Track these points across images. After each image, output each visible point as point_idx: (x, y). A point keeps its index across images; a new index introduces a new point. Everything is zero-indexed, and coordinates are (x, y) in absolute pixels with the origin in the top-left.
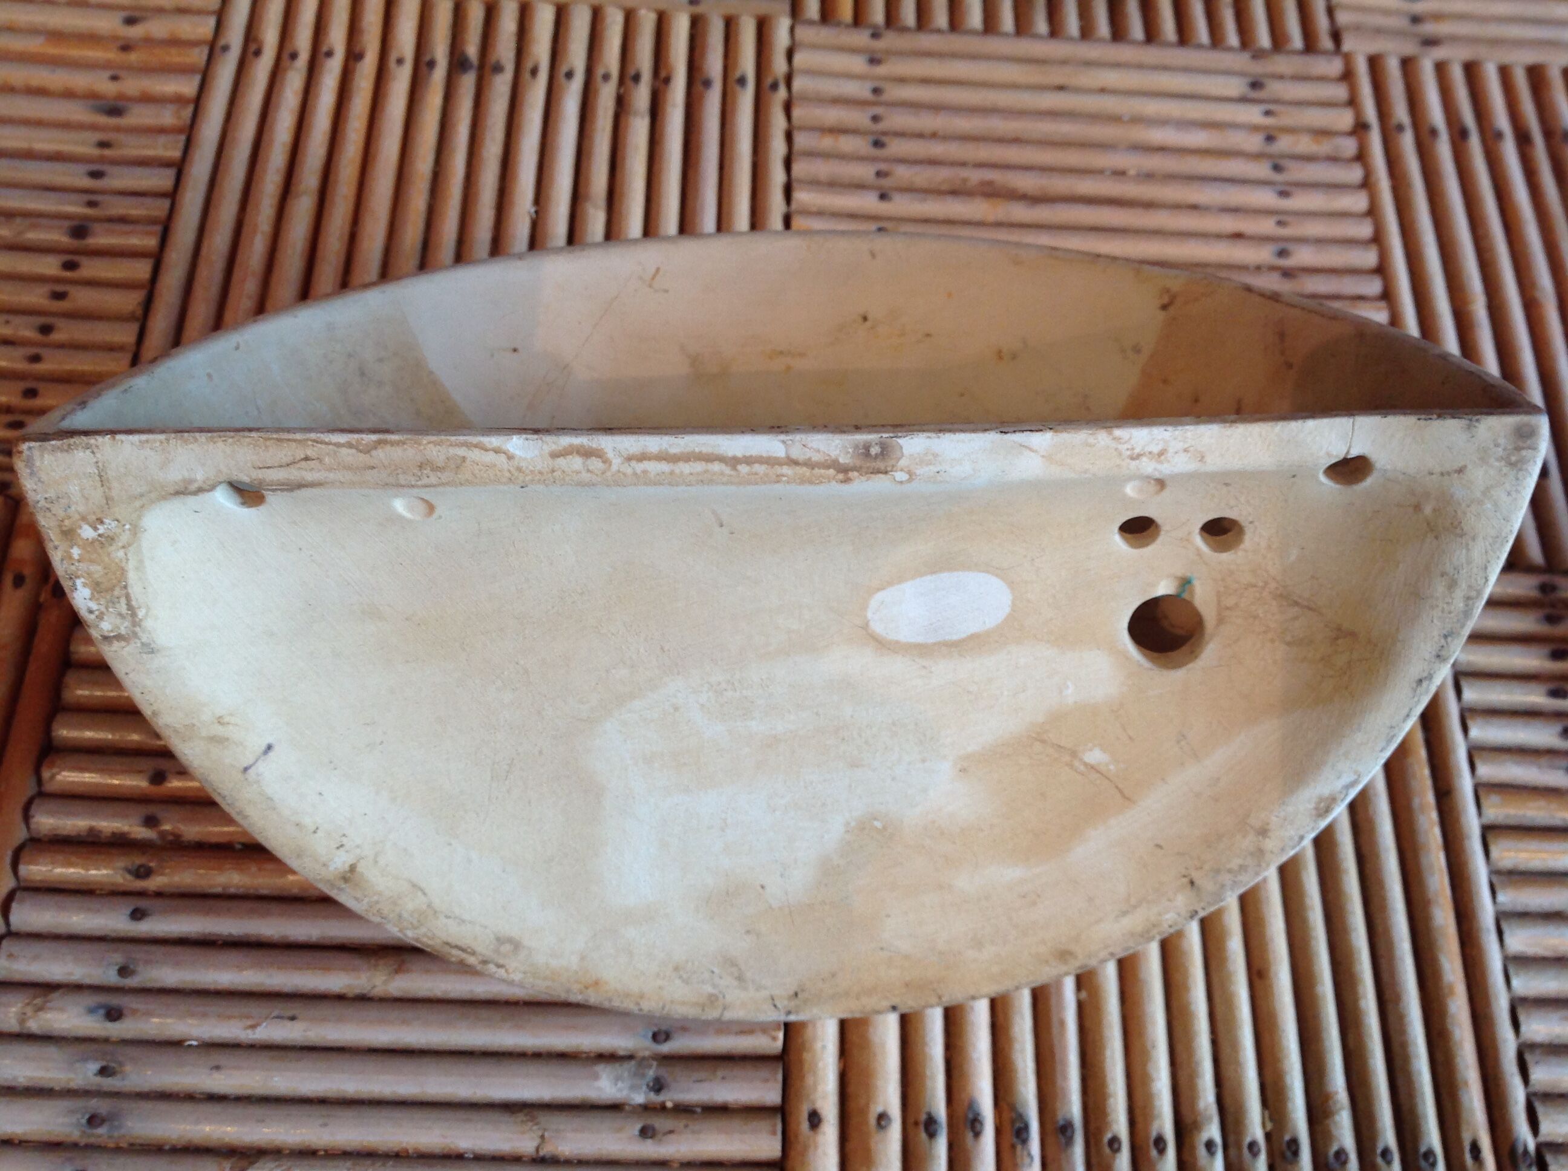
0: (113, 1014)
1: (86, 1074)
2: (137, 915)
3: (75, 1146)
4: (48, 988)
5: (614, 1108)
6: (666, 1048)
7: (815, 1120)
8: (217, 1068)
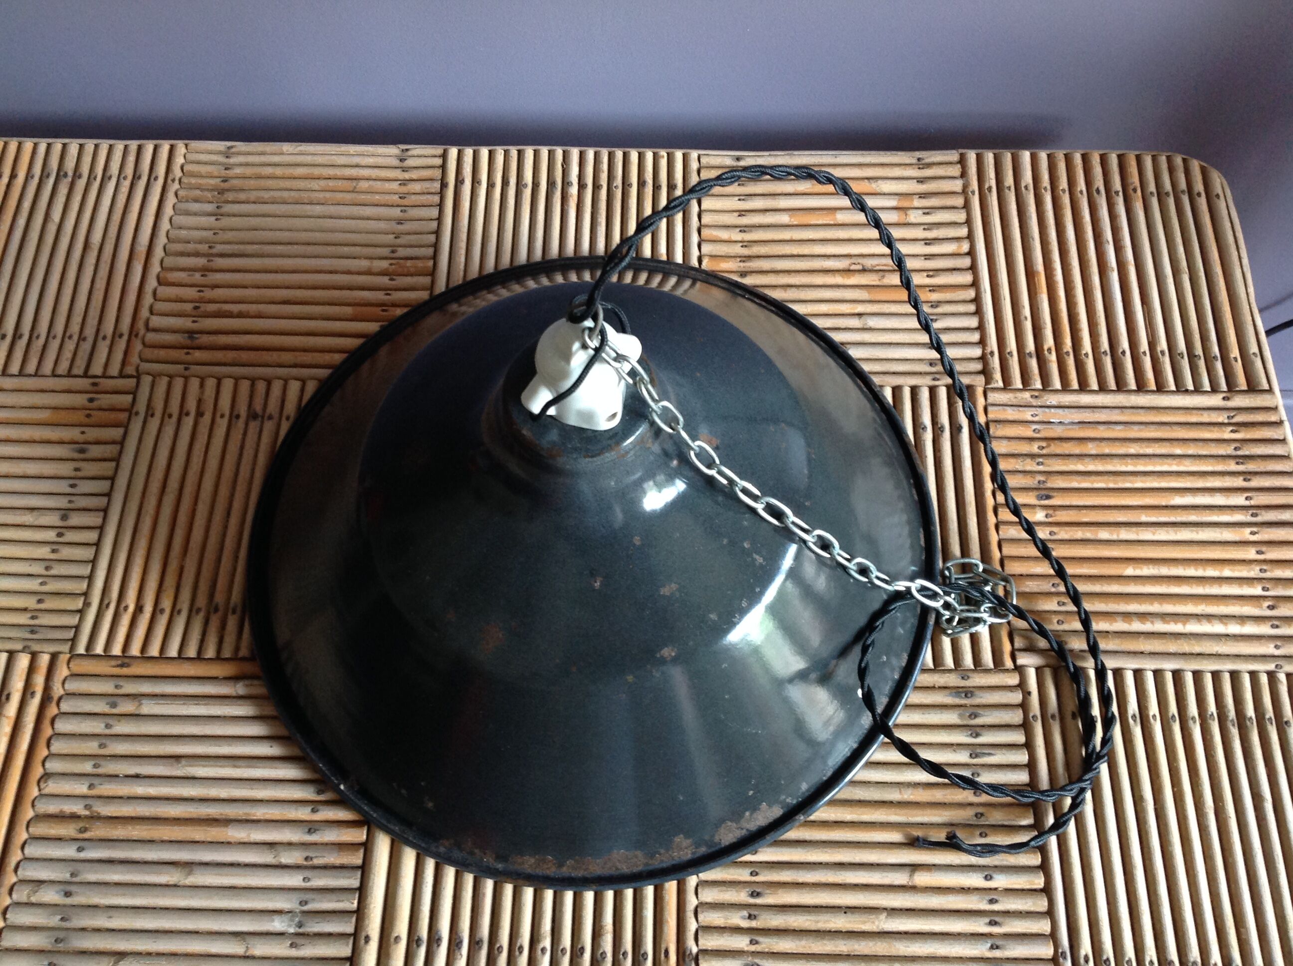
0: (68, 894)
1: (54, 921)
2: (80, 849)
3: (50, 951)
4: (41, 882)
5: (281, 934)
6: (306, 908)
7: (367, 939)
8: (110, 917)
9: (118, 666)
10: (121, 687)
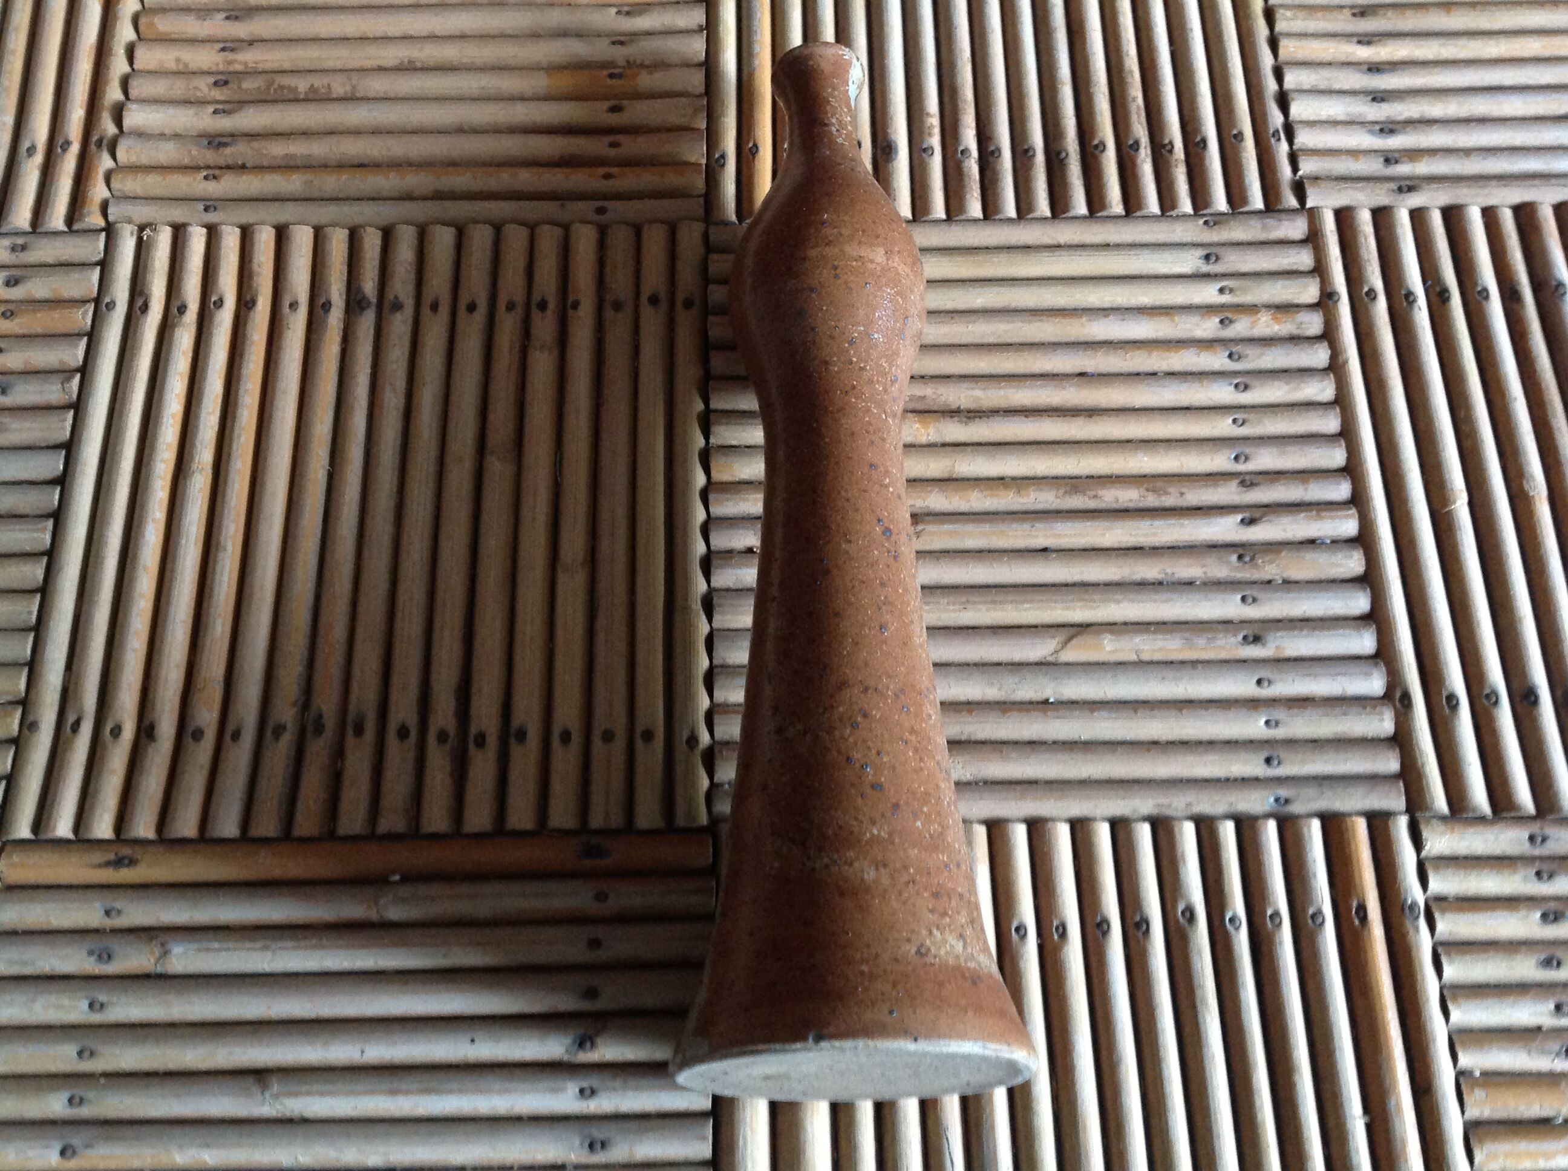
9: (108, 864)
10: (119, 912)
